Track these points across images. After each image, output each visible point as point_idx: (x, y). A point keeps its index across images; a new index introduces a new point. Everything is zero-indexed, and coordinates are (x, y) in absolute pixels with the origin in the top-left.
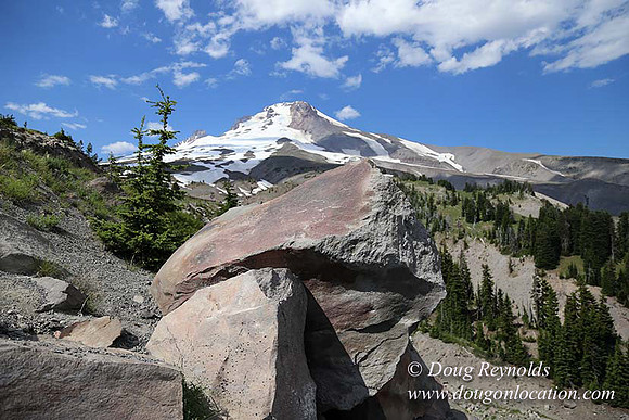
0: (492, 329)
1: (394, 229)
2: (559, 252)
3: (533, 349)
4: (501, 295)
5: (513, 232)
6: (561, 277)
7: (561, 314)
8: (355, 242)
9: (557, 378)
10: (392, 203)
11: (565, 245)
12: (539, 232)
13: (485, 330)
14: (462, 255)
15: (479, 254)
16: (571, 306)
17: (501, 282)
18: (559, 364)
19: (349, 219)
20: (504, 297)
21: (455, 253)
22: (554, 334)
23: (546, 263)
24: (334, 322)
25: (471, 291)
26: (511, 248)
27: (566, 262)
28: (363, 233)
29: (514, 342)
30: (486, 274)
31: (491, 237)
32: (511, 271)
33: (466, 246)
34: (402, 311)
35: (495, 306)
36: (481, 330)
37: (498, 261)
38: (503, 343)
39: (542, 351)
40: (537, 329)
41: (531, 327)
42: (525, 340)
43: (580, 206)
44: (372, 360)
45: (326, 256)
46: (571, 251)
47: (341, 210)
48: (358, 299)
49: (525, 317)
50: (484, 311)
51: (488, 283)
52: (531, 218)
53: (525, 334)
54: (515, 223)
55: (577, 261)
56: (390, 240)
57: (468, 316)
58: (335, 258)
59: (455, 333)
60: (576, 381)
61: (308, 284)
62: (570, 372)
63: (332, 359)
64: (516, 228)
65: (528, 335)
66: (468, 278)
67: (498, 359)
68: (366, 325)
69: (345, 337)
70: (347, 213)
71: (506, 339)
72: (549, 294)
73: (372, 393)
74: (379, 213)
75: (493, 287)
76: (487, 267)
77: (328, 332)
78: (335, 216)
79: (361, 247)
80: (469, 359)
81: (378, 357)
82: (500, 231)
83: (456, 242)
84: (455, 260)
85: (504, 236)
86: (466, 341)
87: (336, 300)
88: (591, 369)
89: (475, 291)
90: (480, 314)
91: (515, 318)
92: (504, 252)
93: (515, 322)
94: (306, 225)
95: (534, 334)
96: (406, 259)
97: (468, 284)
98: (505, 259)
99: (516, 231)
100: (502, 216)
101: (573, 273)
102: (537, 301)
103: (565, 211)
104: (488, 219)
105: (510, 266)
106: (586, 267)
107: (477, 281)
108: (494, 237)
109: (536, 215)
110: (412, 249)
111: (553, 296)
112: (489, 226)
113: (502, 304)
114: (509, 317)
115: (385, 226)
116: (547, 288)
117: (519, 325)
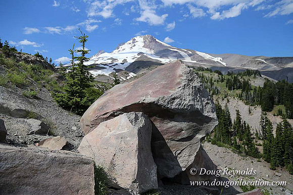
0: (241, 140)
1: (193, 92)
2: (273, 103)
3: (261, 149)
4: (245, 123)
5: (251, 94)
6: (274, 115)
7: (274, 133)
8: (174, 99)
9: (272, 163)
10: (191, 80)
11: (276, 100)
12: (263, 94)
13: (238, 140)
14: (226, 106)
15: (234, 105)
16: (279, 129)
17: (245, 118)
18: (273, 156)
19: (171, 88)
20: (247, 125)
21: (223, 104)
22: (271, 142)
23: (267, 108)
24: (165, 137)
25: (230, 122)
26: (250, 102)
27: (277, 108)
28: (178, 95)
29: (252, 146)
30: (238, 114)
31: (240, 97)
32: (250, 112)
33: (228, 101)
34: (197, 131)
35: (242, 129)
36: (236, 140)
37: (244, 108)
38: (246, 147)
39: (265, 150)
40: (262, 139)
41: (259, 139)
42: (257, 145)
43: (284, 81)
44: (183, 154)
45: (161, 106)
46: (279, 103)
47: (167, 84)
48: (176, 126)
49: (257, 134)
50: (237, 132)
51: (239, 119)
52: (259, 87)
53: (256, 142)
54: (252, 90)
55: (282, 107)
56: (191, 98)
57: (229, 134)
58: (164, 107)
59: (223, 142)
60: (281, 164)
61: (152, 119)
62: (278, 160)
63: (164, 154)
64: (252, 92)
65: (258, 143)
66: (229, 116)
67: (244, 154)
68: (180, 138)
69: (170, 144)
70: (170, 86)
71: (248, 145)
72: (268, 123)
73: (184, 169)
74: (185, 85)
75: (241, 120)
76: (238, 111)
77: (162, 141)
78: (164, 87)
79: (177, 101)
80: (230, 154)
81: (186, 153)
82: (244, 94)
83: (223, 99)
84: (223, 108)
85: (246, 96)
86: (229, 146)
87: (165, 126)
88: (289, 158)
89: (233, 122)
90: (235, 133)
91: (252, 134)
92: (247, 104)
93: (252, 136)
94: (150, 92)
95: (261, 142)
96: (198, 106)
97: (229, 119)
98: (247, 107)
99: (252, 94)
100: (246, 87)
101: (280, 113)
102: (263, 127)
103: (276, 84)
104: (239, 88)
105: (249, 111)
106: (287, 110)
107: (233, 118)
108: (242, 97)
109: (262, 86)
110: (202, 102)
111: (271, 124)
112: (239, 92)
113: (245, 128)
114: (249, 134)
115: (188, 91)
116: (267, 121)
117: (254, 138)
